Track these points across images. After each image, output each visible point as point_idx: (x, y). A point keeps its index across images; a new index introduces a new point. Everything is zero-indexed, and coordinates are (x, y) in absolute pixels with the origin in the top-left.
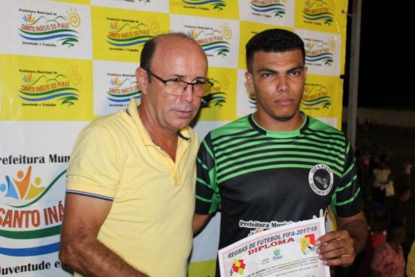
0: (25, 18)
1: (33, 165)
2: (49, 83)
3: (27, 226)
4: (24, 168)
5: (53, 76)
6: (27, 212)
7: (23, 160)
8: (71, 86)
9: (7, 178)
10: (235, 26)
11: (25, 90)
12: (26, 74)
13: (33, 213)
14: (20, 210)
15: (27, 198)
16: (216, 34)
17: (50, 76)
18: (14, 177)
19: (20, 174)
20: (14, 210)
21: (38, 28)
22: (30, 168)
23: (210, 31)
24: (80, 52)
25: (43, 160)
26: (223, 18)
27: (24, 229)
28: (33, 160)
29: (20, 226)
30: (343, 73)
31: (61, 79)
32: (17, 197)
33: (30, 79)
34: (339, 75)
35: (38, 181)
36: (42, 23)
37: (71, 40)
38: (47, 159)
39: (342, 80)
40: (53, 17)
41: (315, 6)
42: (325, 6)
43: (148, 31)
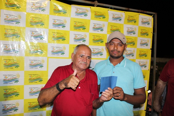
0: (75, 36)
37: (84, 41)
40: (81, 36)
41: (144, 31)
42: (146, 31)
43: (102, 38)
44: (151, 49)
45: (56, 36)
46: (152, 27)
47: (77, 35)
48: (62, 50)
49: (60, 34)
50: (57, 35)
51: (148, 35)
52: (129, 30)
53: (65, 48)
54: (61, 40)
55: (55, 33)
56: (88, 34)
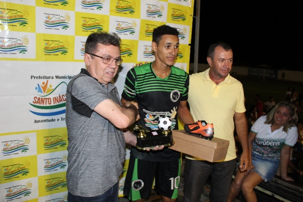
0: (47, 18)
1: (49, 80)
2: (56, 45)
3: (46, 104)
4: (45, 81)
5: (58, 43)
6: (46, 99)
7: (45, 77)
8: (65, 47)
9: (38, 85)
10: (138, 21)
11: (46, 48)
12: (47, 42)
13: (48, 99)
14: (43, 98)
15: (46, 93)
16: (130, 25)
17: (56, 43)
18: (41, 84)
19: (43, 83)
20: (41, 97)
21: (52, 22)
22: (47, 81)
23: (127, 24)
24: (70, 32)
25: (53, 78)
26: (133, 17)
27: (45, 105)
28: (49, 78)
29: (43, 104)
30: (190, 43)
31: (61, 44)
32: (42, 92)
33: (48, 44)
34: (188, 44)
35: (51, 86)
36: (54, 19)
37: (66, 27)
38: (54, 77)
39: (190, 46)
40: (58, 17)
41: (178, 13)
42: (182, 13)
43: (99, 23)
44: (189, 45)
45: (7, 15)
46: (192, 5)
47: (51, 16)
48: (22, 44)
49: (15, 12)
50: (10, 14)
51: (184, 19)
52: (151, 10)
53: (27, 40)
54: (17, 24)
55: (4, 9)
56: (72, 14)
